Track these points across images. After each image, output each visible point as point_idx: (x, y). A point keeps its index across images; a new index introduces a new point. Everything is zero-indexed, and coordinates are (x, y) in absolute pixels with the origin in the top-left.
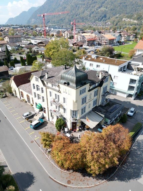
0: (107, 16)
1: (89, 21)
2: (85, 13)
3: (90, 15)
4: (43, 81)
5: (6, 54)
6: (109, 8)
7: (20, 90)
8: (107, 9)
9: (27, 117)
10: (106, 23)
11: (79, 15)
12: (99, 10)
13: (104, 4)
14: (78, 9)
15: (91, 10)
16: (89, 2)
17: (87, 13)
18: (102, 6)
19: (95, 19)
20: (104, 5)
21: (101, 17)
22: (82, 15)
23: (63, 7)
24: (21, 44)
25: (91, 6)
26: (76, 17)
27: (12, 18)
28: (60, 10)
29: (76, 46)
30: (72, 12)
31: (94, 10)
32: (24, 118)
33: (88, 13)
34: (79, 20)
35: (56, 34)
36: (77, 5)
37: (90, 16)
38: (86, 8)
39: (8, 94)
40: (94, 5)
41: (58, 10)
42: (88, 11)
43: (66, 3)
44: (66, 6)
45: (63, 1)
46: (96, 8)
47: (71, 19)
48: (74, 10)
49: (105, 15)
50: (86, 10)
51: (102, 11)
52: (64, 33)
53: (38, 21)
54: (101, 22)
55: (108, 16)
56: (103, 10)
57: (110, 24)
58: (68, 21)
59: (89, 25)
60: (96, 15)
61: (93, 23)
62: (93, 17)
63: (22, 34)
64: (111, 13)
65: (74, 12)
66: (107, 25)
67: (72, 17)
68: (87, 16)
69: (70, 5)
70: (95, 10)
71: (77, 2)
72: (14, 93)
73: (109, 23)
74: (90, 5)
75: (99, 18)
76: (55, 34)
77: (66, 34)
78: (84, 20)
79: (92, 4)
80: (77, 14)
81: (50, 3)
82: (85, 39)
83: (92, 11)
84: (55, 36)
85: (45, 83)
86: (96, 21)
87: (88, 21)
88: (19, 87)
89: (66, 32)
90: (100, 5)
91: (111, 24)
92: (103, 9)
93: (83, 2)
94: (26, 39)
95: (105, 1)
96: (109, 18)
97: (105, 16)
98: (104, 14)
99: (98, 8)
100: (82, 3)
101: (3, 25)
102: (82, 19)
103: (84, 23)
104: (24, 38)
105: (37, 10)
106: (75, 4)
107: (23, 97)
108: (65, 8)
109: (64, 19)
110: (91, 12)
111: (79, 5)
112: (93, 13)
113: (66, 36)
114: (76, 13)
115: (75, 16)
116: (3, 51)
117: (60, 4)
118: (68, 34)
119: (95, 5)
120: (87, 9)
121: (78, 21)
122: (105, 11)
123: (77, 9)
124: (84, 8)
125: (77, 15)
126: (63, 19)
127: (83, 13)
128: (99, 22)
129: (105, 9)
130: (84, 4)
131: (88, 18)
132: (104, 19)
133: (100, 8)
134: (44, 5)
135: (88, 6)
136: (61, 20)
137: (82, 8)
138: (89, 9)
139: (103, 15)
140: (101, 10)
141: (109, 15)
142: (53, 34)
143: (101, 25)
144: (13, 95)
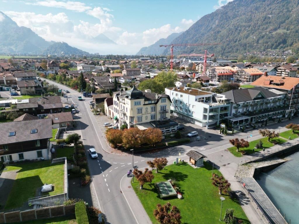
0: (287, 41)
1: (255, 49)
2: (249, 38)
3: (258, 40)
4: (118, 98)
5: (114, 85)
6: (292, 29)
7: (110, 109)
8: (289, 31)
9: (106, 125)
10: (283, 52)
11: (240, 40)
12: (274, 33)
13: (284, 24)
14: (239, 33)
15: (260, 33)
16: (258, 23)
17: (253, 37)
18: (279, 27)
19: (266, 45)
20: (283, 26)
21: (276, 42)
22: (244, 41)
23: (216, 31)
24: (138, 78)
25: (261, 28)
26: (234, 44)
27: (146, 48)
28: (211, 36)
29: (200, 81)
30: (229, 38)
31: (266, 33)
32: (104, 126)
33: (255, 38)
34: (239, 48)
35: (188, 67)
36: (238, 27)
37: (258, 42)
38: (252, 31)
39: (101, 113)
40: (265, 27)
41: (208, 36)
42: (254, 34)
43: (221, 25)
44: (220, 30)
45: (217, 24)
46: (268, 30)
47: (226, 47)
48: (232, 34)
49: (285, 39)
50: (251, 33)
51: (279, 34)
52: (198, 66)
53: (178, 51)
54: (277, 50)
55: (289, 41)
56: (281, 33)
57: (291, 53)
58: (221, 50)
59: (254, 54)
60: (268, 40)
61: (261, 52)
62: (264, 43)
63: (147, 67)
64: (295, 37)
65: (231, 37)
66: (285, 55)
67: (228, 45)
68: (253, 41)
69: (228, 28)
70: (268, 33)
71: (238, 24)
72: (106, 112)
73: (290, 51)
74: (260, 26)
75: (273, 45)
76: (186, 67)
77: (200, 68)
78: (248, 48)
79: (262, 25)
80: (237, 40)
81: (197, 27)
82: (216, 74)
83: (262, 35)
84: (186, 70)
85: (119, 98)
86: (267, 48)
87: (253, 49)
88: (109, 106)
89: (200, 65)
90: (276, 25)
91: (293, 53)
92: (281, 31)
93: (248, 22)
94: (147, 73)
95: (285, 20)
96: (291, 45)
97: (284, 42)
98: (283, 38)
99: (272, 30)
100: (246, 24)
101: (133, 56)
102: (243, 46)
103: (247, 51)
104: (146, 71)
105: (179, 37)
106: (235, 27)
107: (110, 115)
108: (218, 32)
109: (216, 47)
110: (260, 35)
111: (241, 27)
112: (263, 37)
113: (200, 69)
114: (235, 38)
115: (233, 42)
116: (112, 82)
117: (212, 28)
118: (202, 67)
119: (268, 26)
120: (253, 33)
121: (237, 50)
122: (284, 34)
123: (237, 33)
124: (249, 31)
125: (236, 42)
126: (214, 47)
127: (247, 38)
128: (273, 50)
129: (285, 31)
130: (249, 26)
131: (253, 44)
132: (281, 45)
133: (275, 29)
134: (188, 30)
135: (256, 28)
136: (211, 48)
137: (246, 32)
138: (257, 32)
139: (281, 40)
140: (277, 34)
141: (291, 40)
142: (183, 67)
143: (274, 54)
144: (105, 114)
